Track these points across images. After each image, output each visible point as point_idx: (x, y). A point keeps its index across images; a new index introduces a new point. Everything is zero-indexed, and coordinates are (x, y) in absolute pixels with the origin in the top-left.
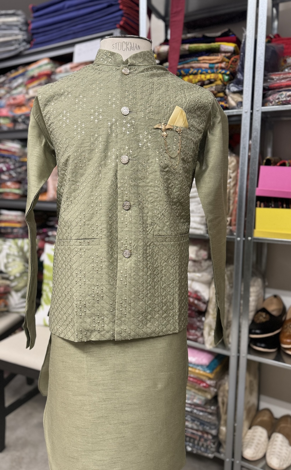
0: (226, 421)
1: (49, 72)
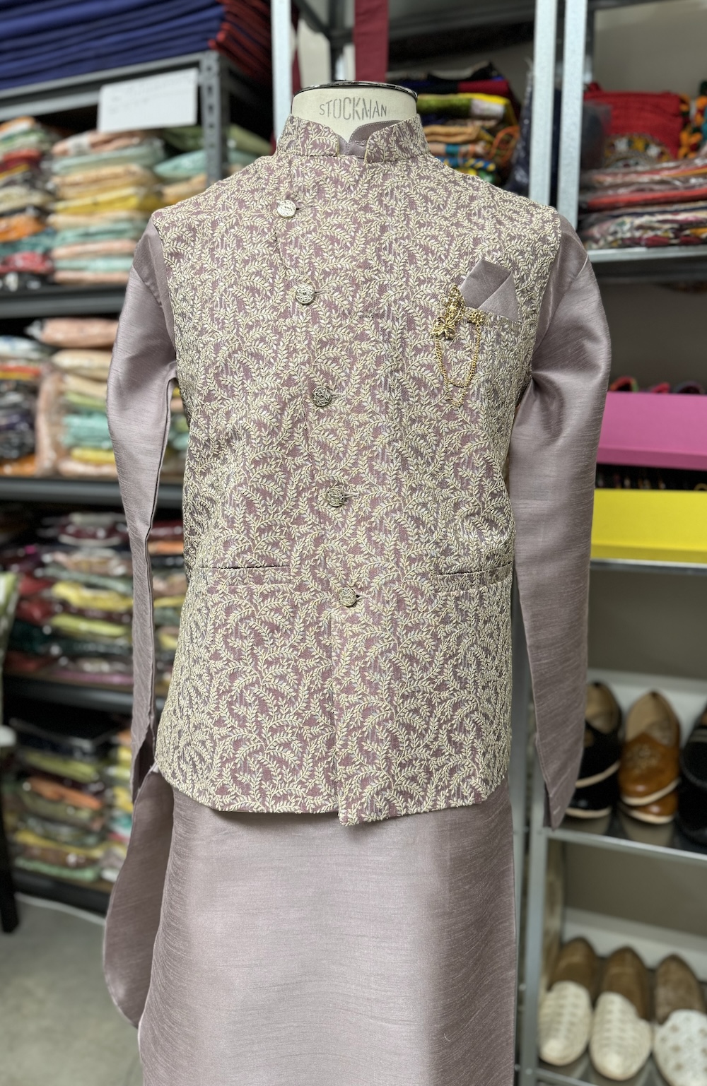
1: (34, 153)
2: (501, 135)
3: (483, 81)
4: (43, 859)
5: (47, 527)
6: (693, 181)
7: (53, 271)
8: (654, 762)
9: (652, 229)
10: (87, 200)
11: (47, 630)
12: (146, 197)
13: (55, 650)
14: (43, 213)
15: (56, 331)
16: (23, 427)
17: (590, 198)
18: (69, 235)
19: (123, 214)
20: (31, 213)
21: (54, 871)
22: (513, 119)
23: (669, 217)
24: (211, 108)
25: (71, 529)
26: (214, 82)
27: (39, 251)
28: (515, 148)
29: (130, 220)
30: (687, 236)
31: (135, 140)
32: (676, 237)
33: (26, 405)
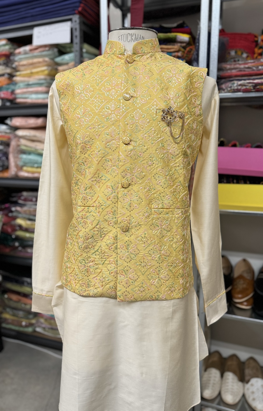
1: (7, 53)
2: (188, 49)
3: (181, 28)
4: (12, 324)
5: (13, 197)
6: (260, 67)
7: (15, 99)
8: (245, 286)
9: (245, 86)
10: (28, 72)
11: (14, 237)
12: (51, 70)
13: (17, 244)
14: (11, 76)
15: (17, 122)
16: (4, 158)
17: (222, 73)
18: (21, 85)
19: (42, 77)
20: (6, 76)
21: (17, 328)
22: (192, 43)
23: (251, 81)
24: (76, 37)
25: (22, 198)
26: (78, 26)
27: (10, 91)
28: (193, 54)
29: (45, 79)
30: (258, 88)
31: (47, 49)
32: (254, 89)
33: (5, 150)
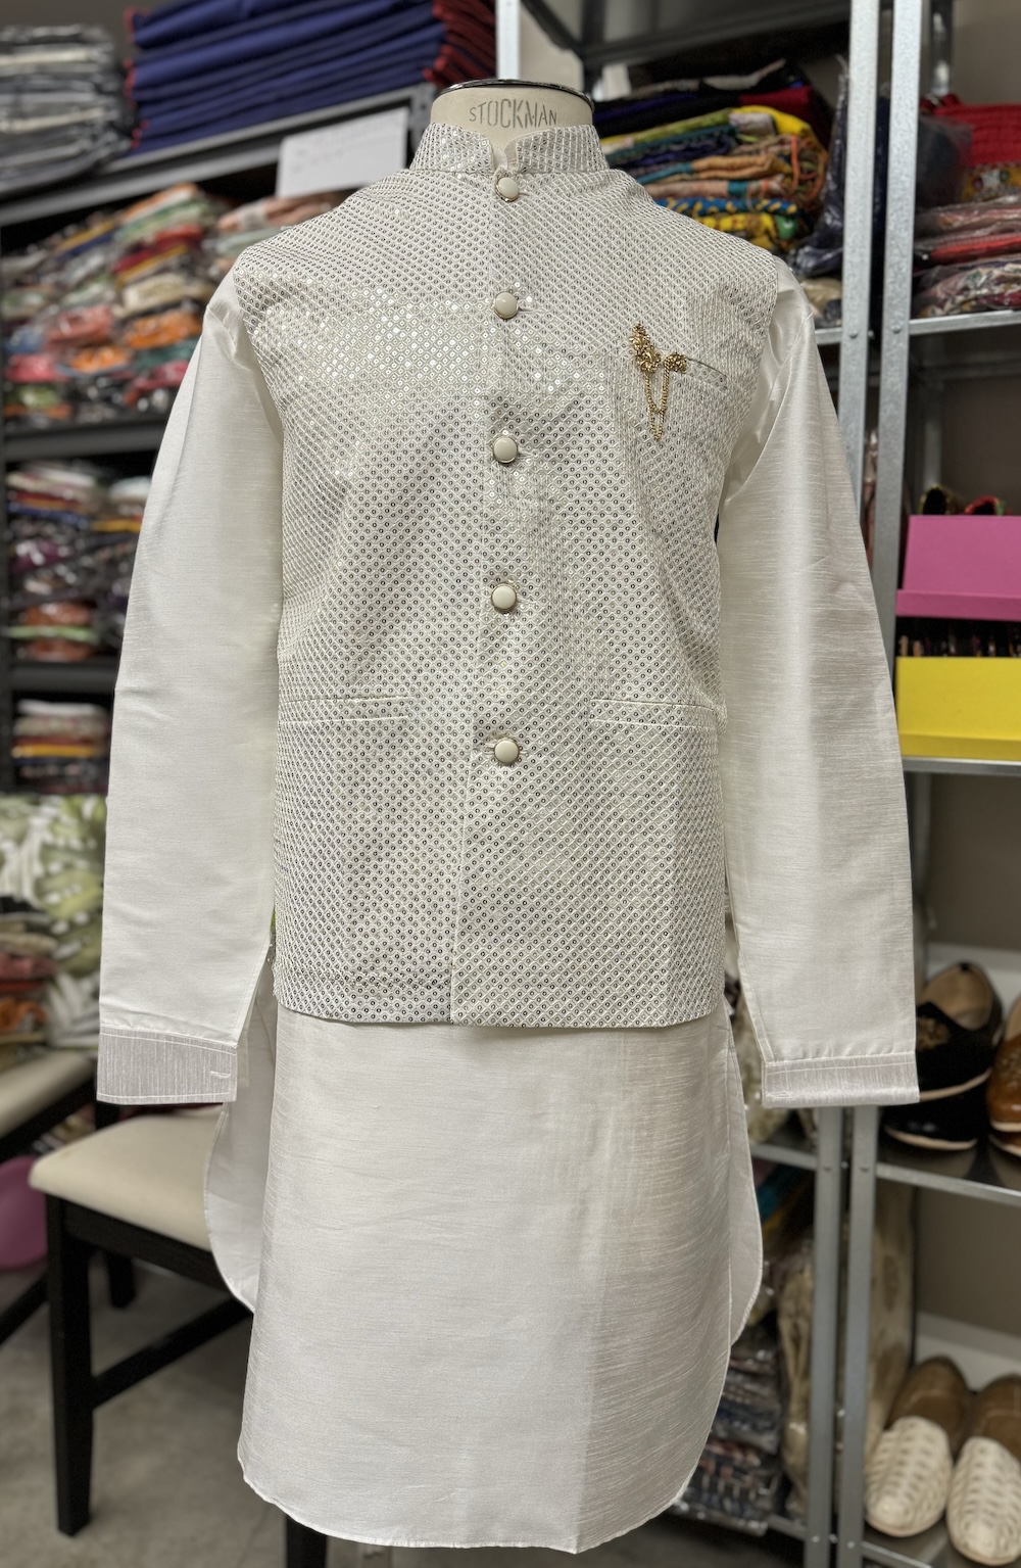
0: (806, 1402)
1: (194, 230)
9: (1018, 280)
14: (199, 307)
17: (931, 246)
20: (188, 307)
28: (823, 180)
